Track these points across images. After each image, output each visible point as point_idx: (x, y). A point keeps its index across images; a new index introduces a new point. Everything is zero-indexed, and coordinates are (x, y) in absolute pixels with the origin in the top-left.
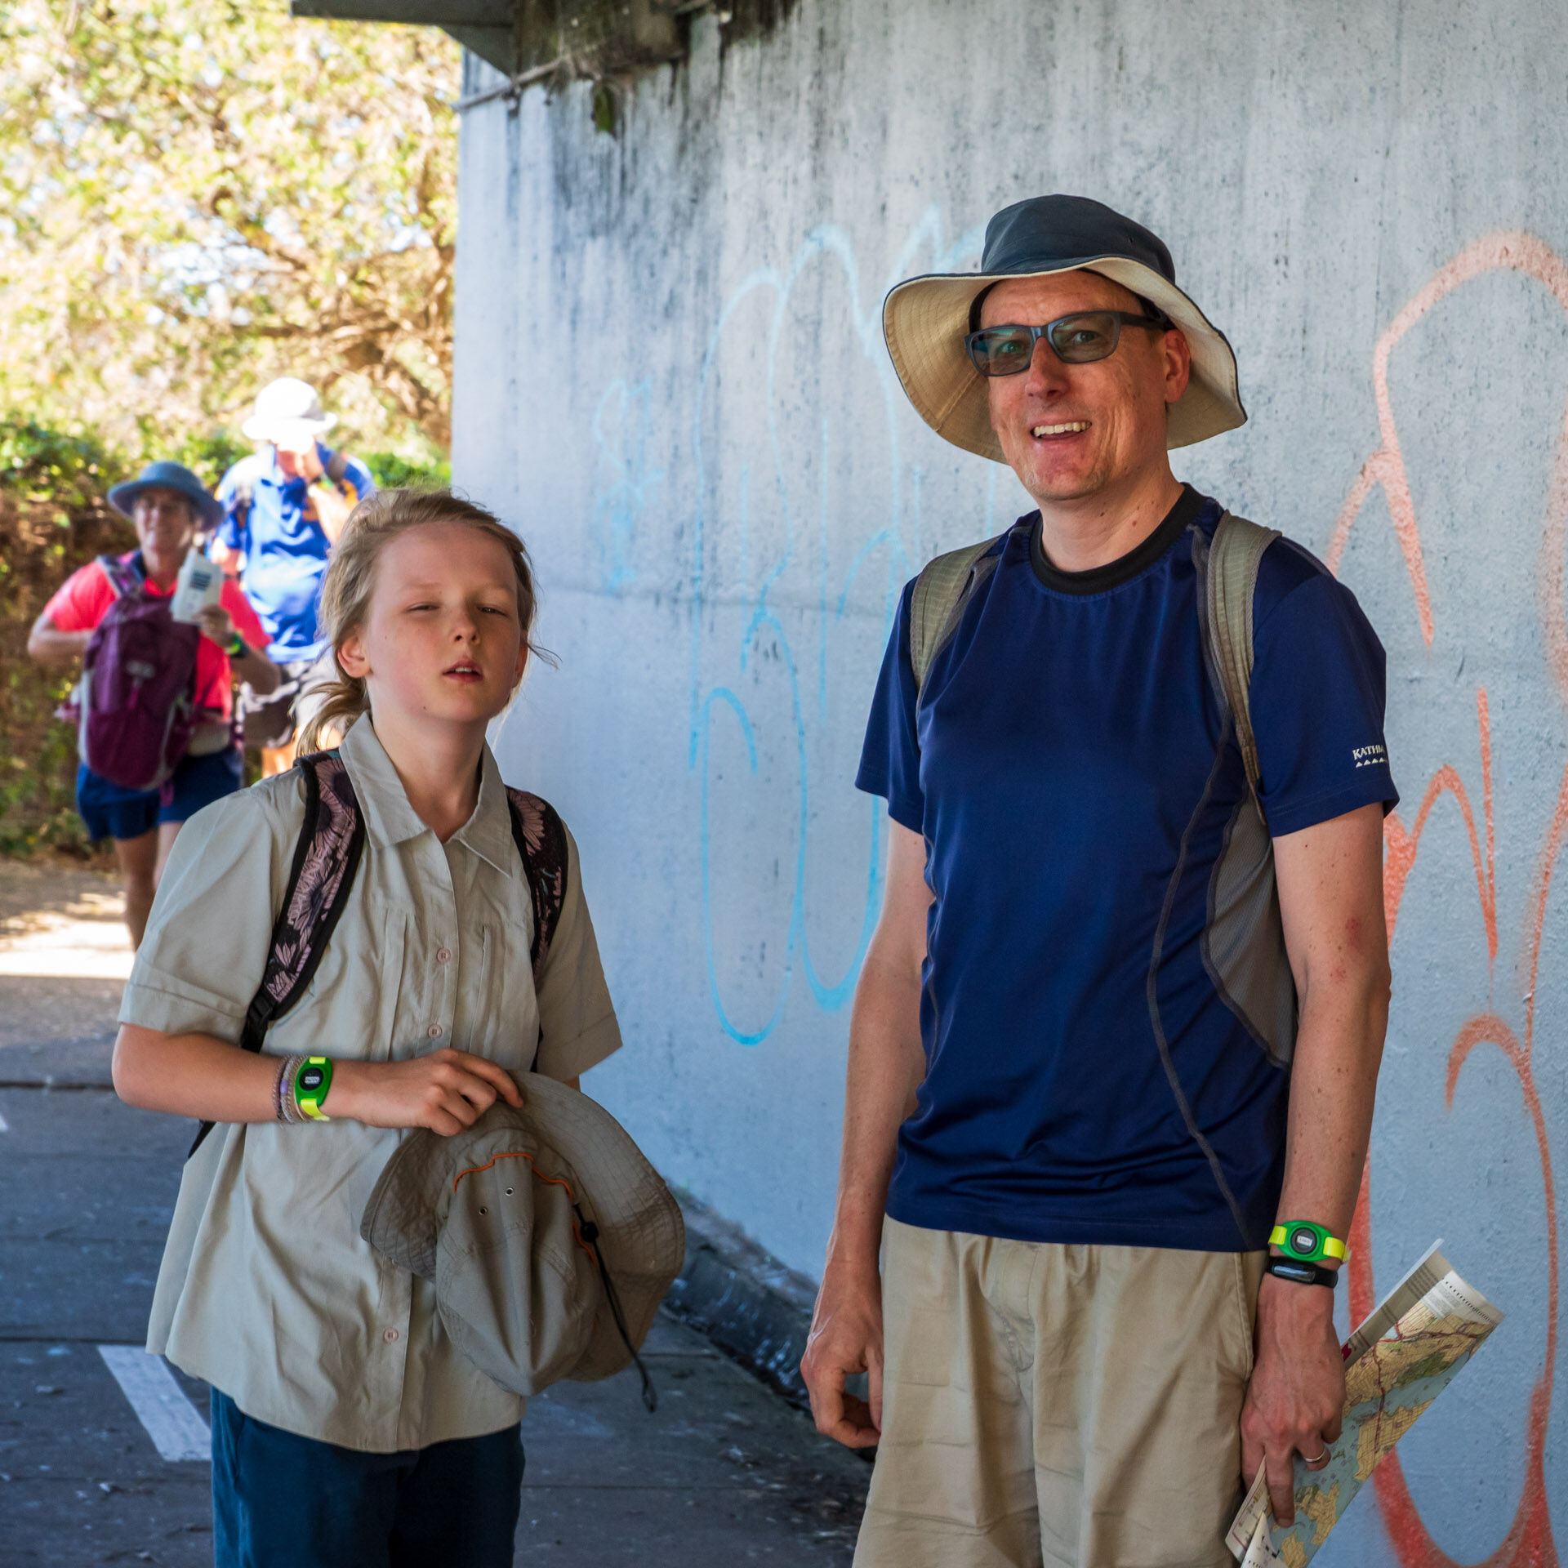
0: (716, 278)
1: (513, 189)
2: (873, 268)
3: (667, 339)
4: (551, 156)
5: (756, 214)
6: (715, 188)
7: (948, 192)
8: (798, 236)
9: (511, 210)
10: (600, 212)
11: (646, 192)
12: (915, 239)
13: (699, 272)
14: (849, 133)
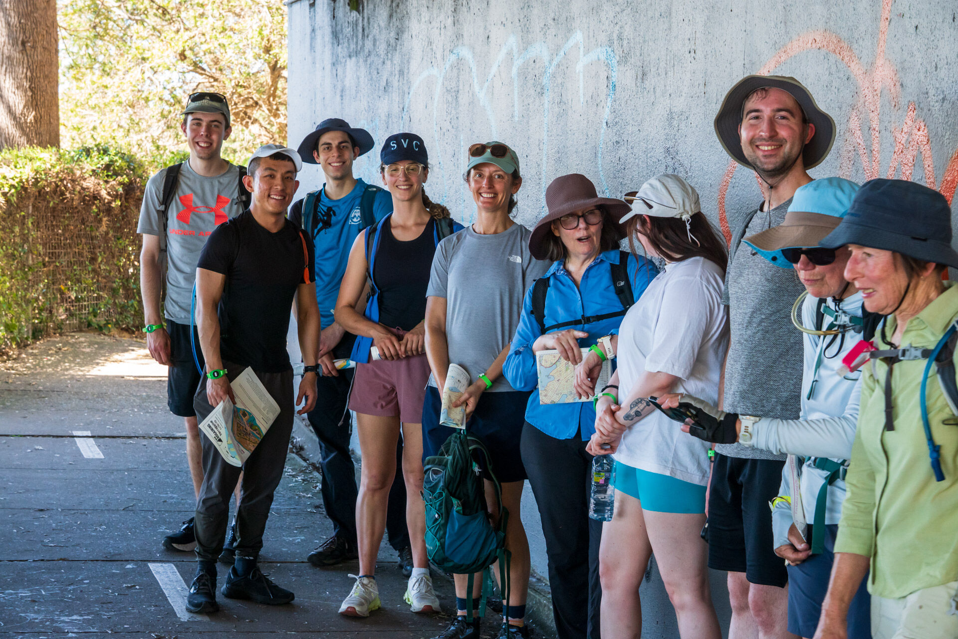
0: (409, 72)
1: (313, 39)
2: (484, 65)
3: (386, 101)
4: (330, 23)
5: (426, 44)
6: (407, 33)
7: (520, 28)
8: (447, 52)
9: (312, 48)
10: (353, 46)
11: (374, 36)
12: (504, 51)
13: (400, 71)
14: (470, 4)
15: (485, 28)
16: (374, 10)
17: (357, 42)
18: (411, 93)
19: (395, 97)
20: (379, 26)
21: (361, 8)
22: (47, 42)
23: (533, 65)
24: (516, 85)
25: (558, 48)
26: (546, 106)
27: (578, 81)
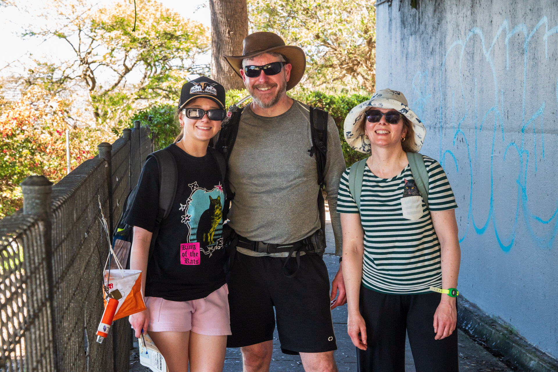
0: (445, 43)
1: (390, 25)
2: (489, 38)
3: (432, 60)
4: (400, 16)
5: (455, 26)
6: (444, 20)
7: (510, 16)
8: (467, 31)
9: (390, 30)
10: (413, 29)
11: (425, 23)
12: (501, 29)
13: (440, 42)
14: (481, 3)
15: (490, 16)
16: (425, 8)
17: (415, 27)
18: (447, 55)
19: (437, 57)
20: (428, 16)
21: (418, 7)
22: (242, 31)
23: (518, 37)
24: (507, 49)
25: (533, 27)
26: (525, 61)
27: (545, 45)
